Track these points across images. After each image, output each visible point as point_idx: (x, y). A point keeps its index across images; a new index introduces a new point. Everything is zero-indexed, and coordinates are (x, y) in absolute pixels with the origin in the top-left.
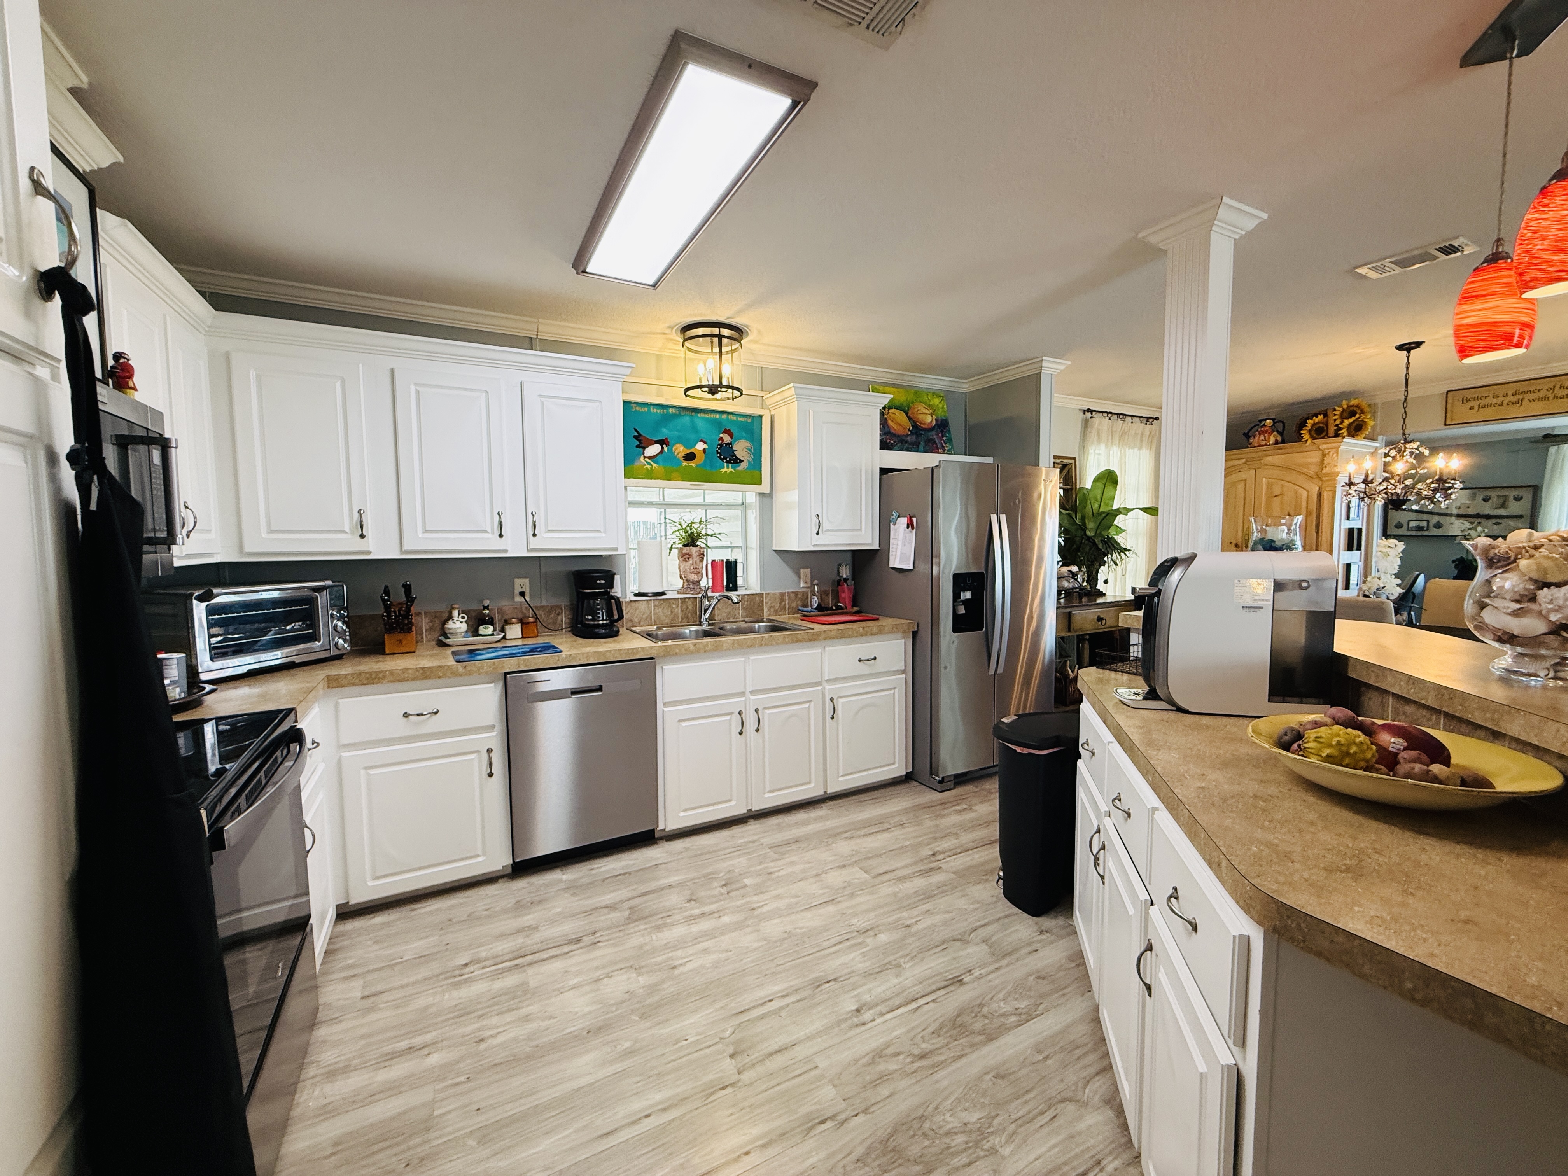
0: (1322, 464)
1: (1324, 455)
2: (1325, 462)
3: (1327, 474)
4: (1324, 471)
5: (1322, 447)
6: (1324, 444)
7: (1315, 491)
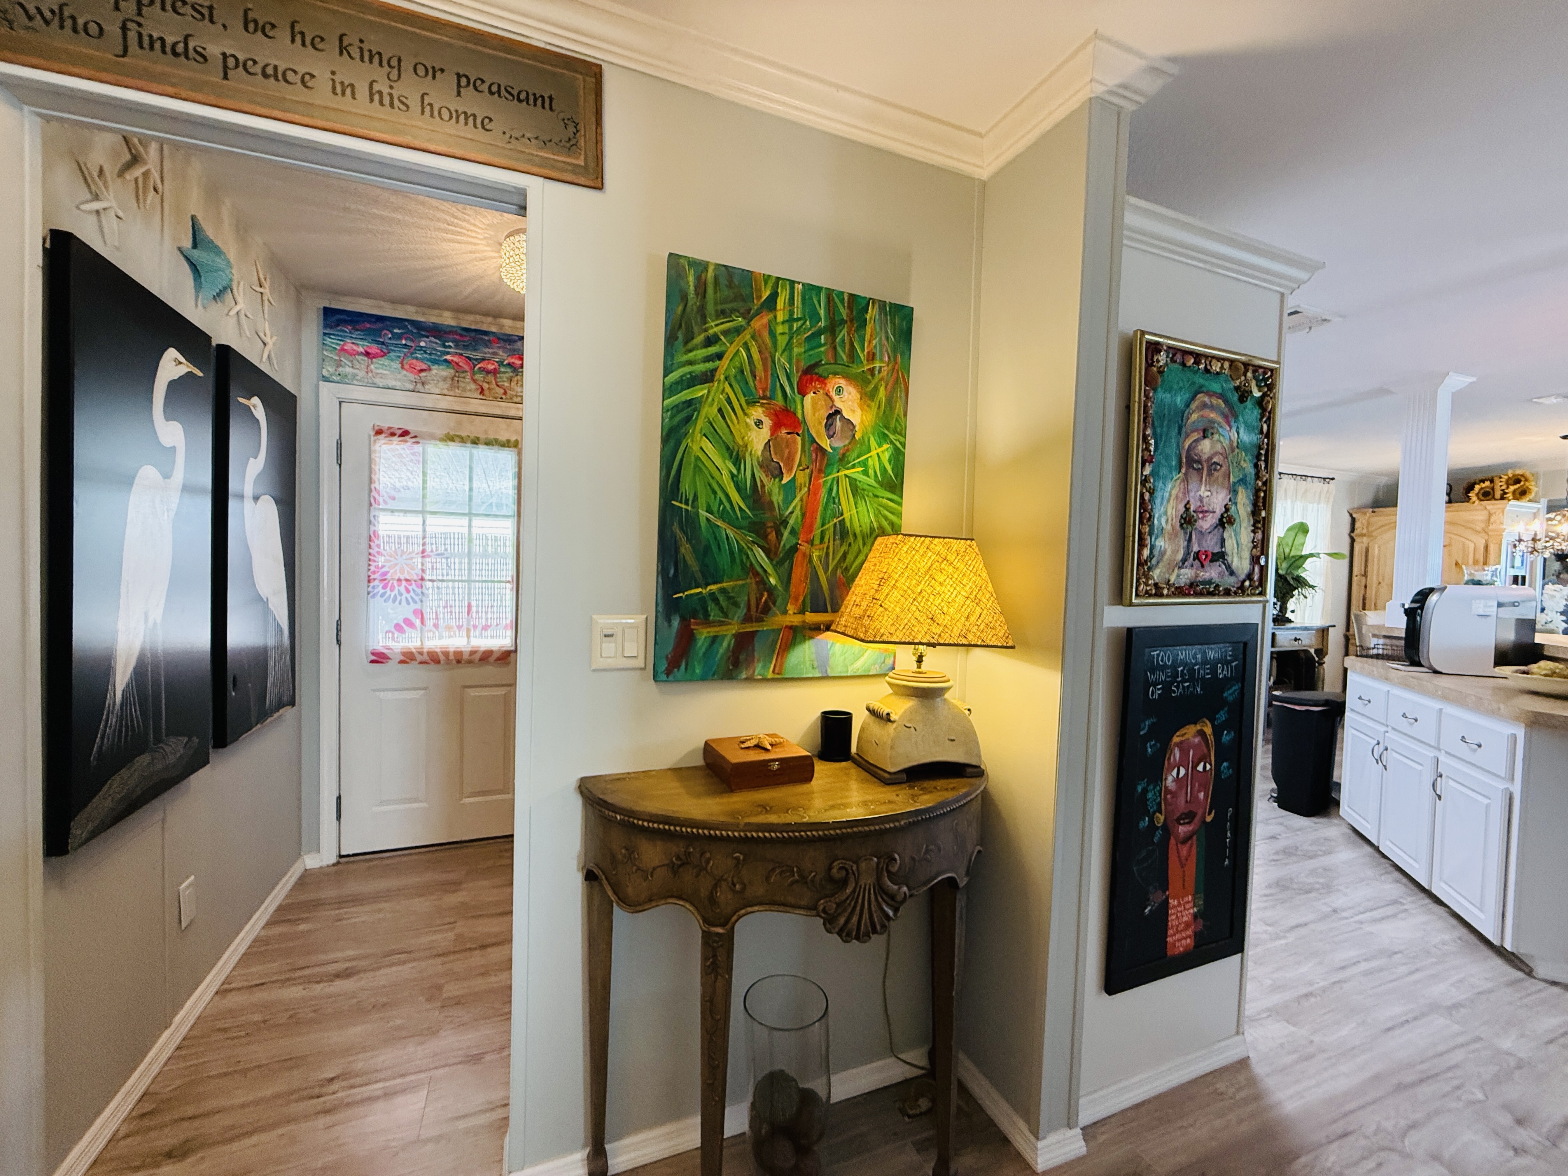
0: (1488, 521)
1: (1490, 515)
2: (1492, 520)
3: (1493, 530)
4: (1491, 527)
5: (1488, 507)
6: (1491, 505)
7: (1481, 544)
